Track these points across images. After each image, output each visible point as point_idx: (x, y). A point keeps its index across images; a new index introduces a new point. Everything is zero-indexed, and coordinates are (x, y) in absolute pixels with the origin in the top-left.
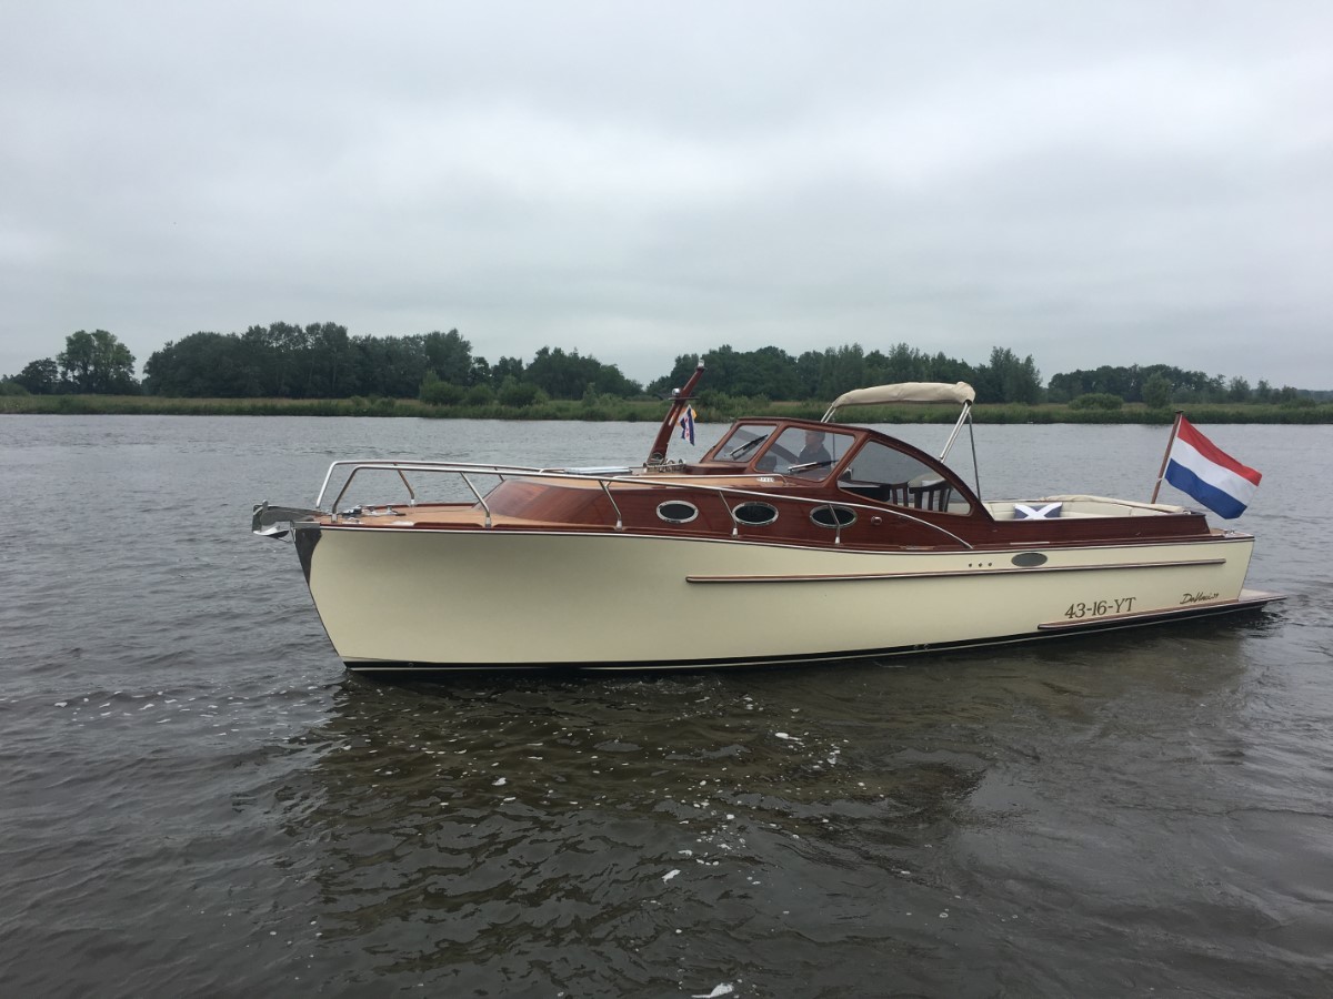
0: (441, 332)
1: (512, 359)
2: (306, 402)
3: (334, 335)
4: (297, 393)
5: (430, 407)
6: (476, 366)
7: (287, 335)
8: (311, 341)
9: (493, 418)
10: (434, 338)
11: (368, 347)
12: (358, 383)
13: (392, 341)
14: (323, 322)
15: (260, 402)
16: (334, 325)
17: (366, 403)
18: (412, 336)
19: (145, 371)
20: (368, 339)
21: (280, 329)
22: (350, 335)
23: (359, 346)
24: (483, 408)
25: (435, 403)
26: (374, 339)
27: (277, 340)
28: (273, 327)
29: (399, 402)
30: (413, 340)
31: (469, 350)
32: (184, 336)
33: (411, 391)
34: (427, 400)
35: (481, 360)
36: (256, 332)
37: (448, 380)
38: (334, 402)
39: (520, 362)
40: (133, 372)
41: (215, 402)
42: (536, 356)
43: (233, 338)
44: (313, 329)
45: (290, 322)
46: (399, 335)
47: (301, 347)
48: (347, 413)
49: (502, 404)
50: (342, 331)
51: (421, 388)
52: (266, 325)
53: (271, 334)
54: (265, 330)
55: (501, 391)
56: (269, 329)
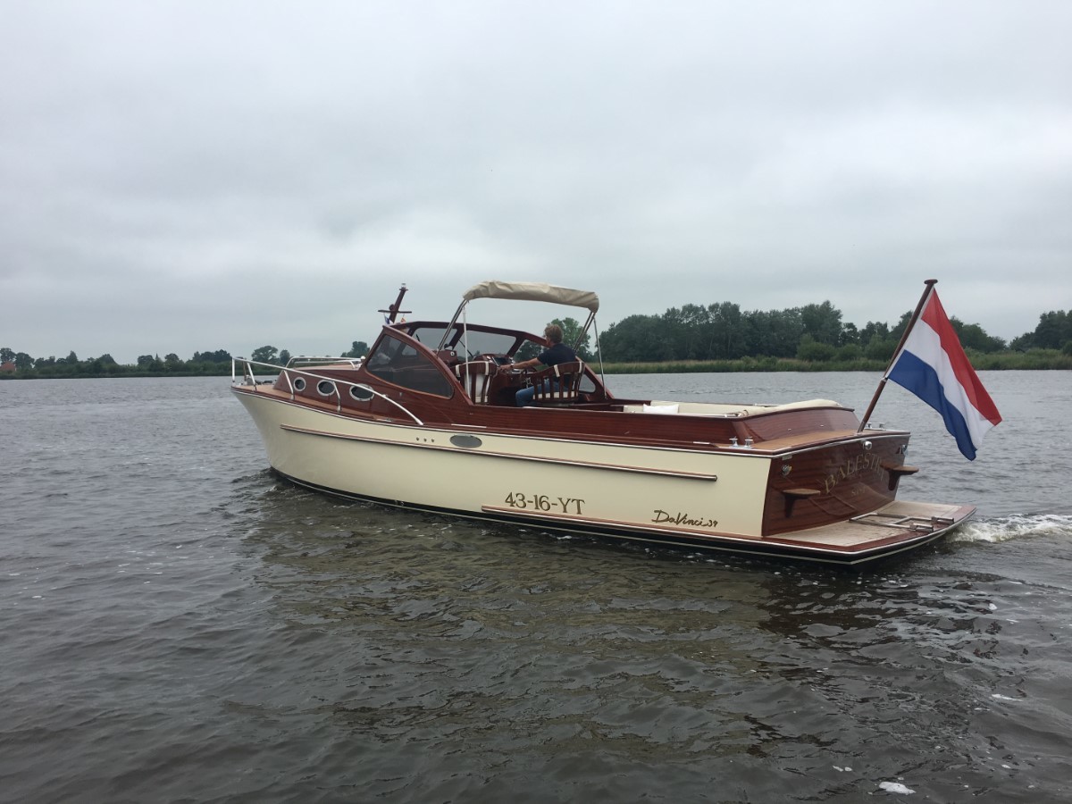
0: (816, 304)
1: (878, 323)
2: (708, 363)
3: (730, 311)
4: (700, 357)
5: (806, 363)
6: (846, 330)
7: (695, 313)
8: (712, 317)
9: (862, 370)
10: (810, 310)
11: (756, 320)
12: (748, 348)
13: (775, 314)
14: (721, 302)
15: (674, 364)
16: (730, 303)
17: (754, 362)
18: (791, 309)
19: (597, 346)
20: (755, 313)
21: (690, 309)
22: (742, 310)
23: (748, 319)
24: (852, 363)
25: (811, 360)
26: (761, 313)
27: (687, 317)
28: (684, 308)
29: (780, 361)
30: (790, 313)
31: (840, 317)
32: (622, 319)
33: (791, 352)
34: (804, 358)
35: (850, 325)
36: (672, 313)
37: (822, 342)
38: (729, 362)
39: (886, 325)
40: (588, 347)
41: (643, 365)
42: (901, 320)
43: (656, 318)
44: (713, 308)
45: (697, 304)
46: (781, 309)
47: (705, 321)
48: (739, 369)
49: (869, 359)
50: (736, 308)
51: (798, 347)
52: (679, 307)
53: (683, 314)
54: (678, 311)
55: (868, 347)
56: (681, 310)
